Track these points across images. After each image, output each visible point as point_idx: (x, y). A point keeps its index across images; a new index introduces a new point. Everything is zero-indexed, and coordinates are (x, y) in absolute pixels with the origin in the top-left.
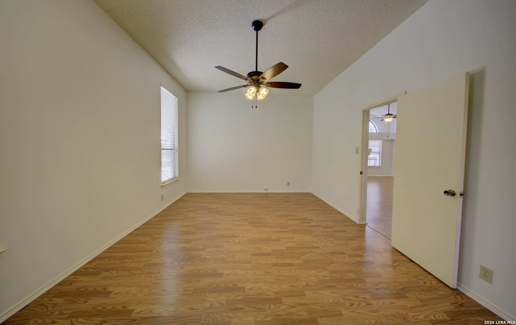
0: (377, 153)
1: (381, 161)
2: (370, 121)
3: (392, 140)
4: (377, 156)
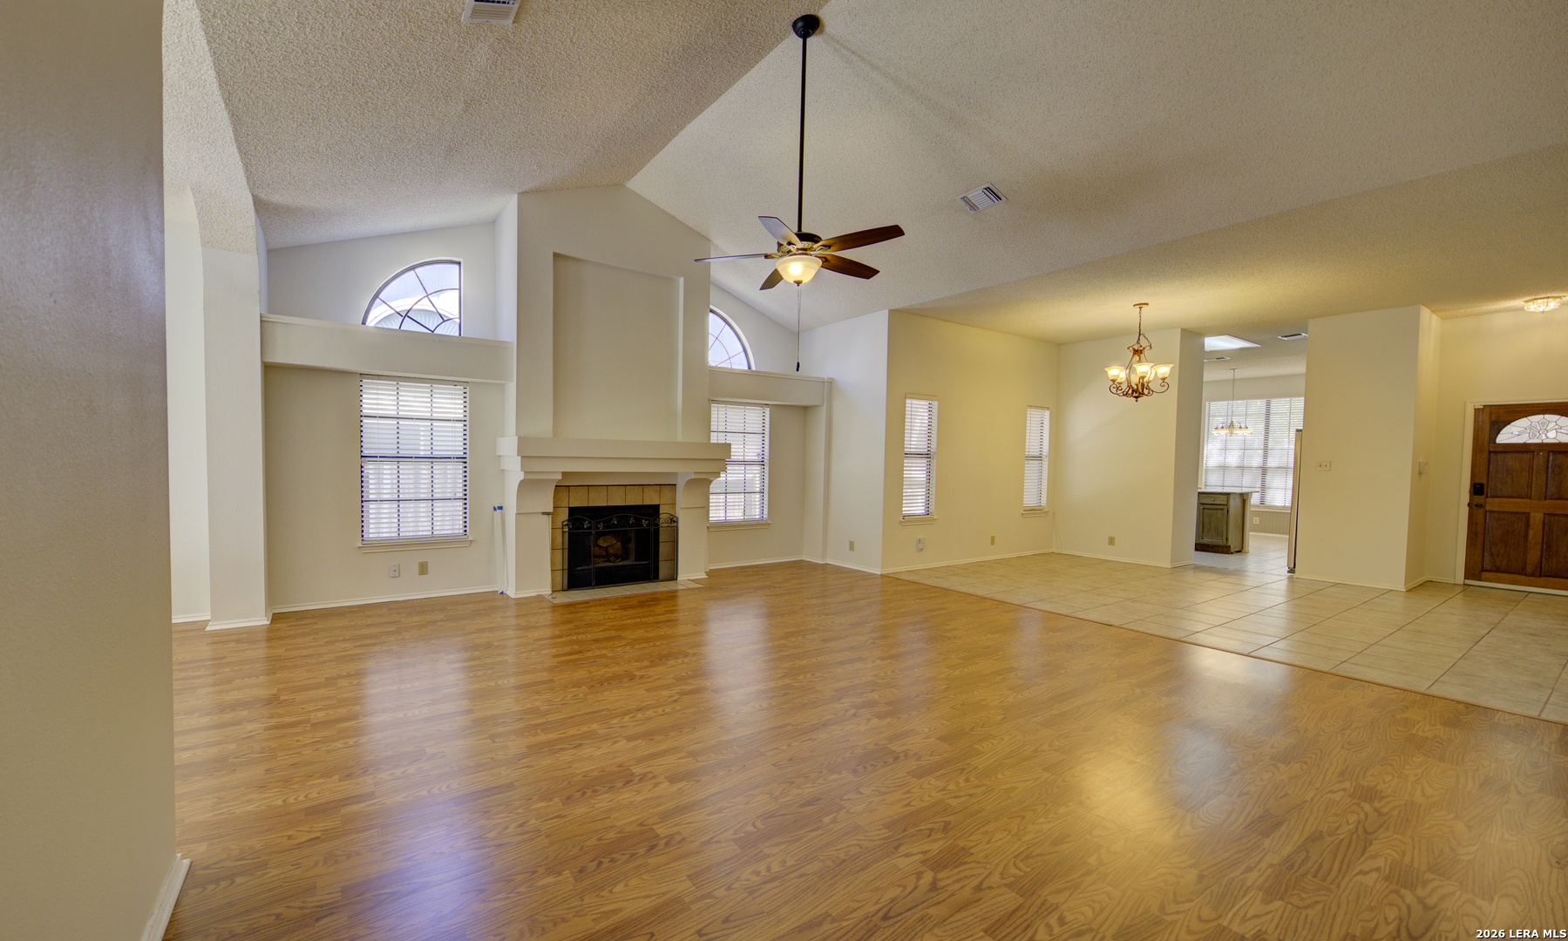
0: (752, 463)
1: (766, 496)
2: (712, 311)
3: (805, 408)
4: (754, 476)
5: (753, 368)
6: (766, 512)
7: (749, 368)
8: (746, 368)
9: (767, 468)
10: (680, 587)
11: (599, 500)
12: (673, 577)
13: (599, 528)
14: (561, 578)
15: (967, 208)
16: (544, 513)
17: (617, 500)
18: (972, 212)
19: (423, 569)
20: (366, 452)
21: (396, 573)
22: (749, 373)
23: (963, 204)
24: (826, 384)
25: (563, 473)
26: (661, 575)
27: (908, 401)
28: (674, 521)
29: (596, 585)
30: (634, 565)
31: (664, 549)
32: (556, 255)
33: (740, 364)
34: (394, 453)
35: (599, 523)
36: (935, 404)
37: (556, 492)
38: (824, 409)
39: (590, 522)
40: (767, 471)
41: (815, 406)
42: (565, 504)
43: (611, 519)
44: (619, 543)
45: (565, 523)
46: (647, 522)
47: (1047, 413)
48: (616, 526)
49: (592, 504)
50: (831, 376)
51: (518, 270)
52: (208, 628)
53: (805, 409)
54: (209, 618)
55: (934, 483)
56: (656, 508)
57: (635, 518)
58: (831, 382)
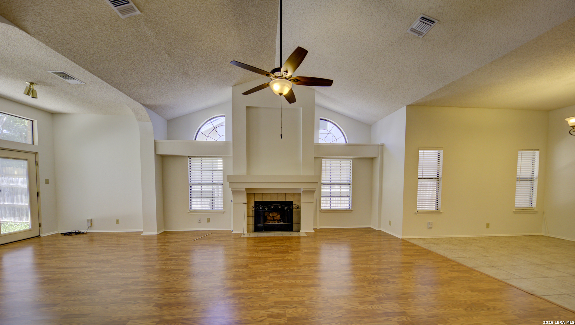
0: (344, 183)
1: (351, 198)
4: (345, 189)
5: (348, 143)
6: (351, 206)
7: (346, 143)
8: (345, 143)
9: (351, 186)
10: (301, 235)
11: (267, 199)
12: (299, 231)
13: (266, 209)
14: (252, 227)
15: (417, 35)
16: (243, 203)
17: (274, 199)
18: (421, 37)
19: (208, 220)
20: (192, 182)
21: (200, 221)
22: (347, 145)
23: (413, 33)
24: (380, 147)
25: (246, 188)
26: (294, 229)
27: (421, 152)
28: (299, 208)
29: (265, 231)
30: (283, 225)
31: (295, 219)
32: (247, 107)
33: (341, 141)
34: (200, 182)
35: (266, 207)
36: (442, 152)
37: (247, 195)
38: (379, 158)
39: (262, 207)
40: (351, 187)
41: (377, 157)
42: (253, 200)
43: (271, 206)
44: (279, 216)
45: (253, 207)
46: (286, 208)
47: (537, 153)
48: (272, 209)
49: (264, 200)
50: (383, 143)
51: (233, 115)
52: (143, 234)
53: (372, 159)
54: (143, 231)
55: (441, 193)
56: (291, 202)
57: (281, 206)
58: (383, 146)
